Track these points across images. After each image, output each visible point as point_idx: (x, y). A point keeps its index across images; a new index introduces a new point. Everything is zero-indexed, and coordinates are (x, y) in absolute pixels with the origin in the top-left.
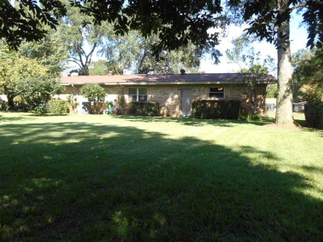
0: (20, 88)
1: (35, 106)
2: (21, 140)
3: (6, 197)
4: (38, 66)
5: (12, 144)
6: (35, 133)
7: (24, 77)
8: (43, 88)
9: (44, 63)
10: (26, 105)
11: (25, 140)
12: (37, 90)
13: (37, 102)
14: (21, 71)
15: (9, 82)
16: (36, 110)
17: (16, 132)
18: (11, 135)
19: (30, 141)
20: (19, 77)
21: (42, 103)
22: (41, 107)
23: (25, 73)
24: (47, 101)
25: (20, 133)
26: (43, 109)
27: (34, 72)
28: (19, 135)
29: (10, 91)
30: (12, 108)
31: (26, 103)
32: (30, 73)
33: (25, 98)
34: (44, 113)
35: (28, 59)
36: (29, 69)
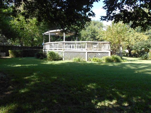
0: (135, 47)
1: (142, 55)
2: (138, 71)
3: (139, 97)
4: (144, 36)
5: (135, 72)
6: (144, 68)
7: (137, 42)
8: (146, 46)
9: (146, 34)
10: (137, 55)
11: (140, 71)
12: (143, 47)
13: (143, 53)
14: (136, 39)
15: (130, 44)
16: (142, 57)
17: (135, 67)
18: (133, 68)
19: (143, 72)
20: (134, 42)
21: (146, 54)
22: (145, 56)
23: (137, 40)
24: (148, 53)
25: (137, 68)
26: (146, 57)
27: (141, 39)
28: (137, 69)
29: (131, 48)
30: (131, 56)
31: (137, 53)
32: (139, 39)
33: (137, 51)
34: (146, 58)
35: (139, 33)
36: (139, 38)
